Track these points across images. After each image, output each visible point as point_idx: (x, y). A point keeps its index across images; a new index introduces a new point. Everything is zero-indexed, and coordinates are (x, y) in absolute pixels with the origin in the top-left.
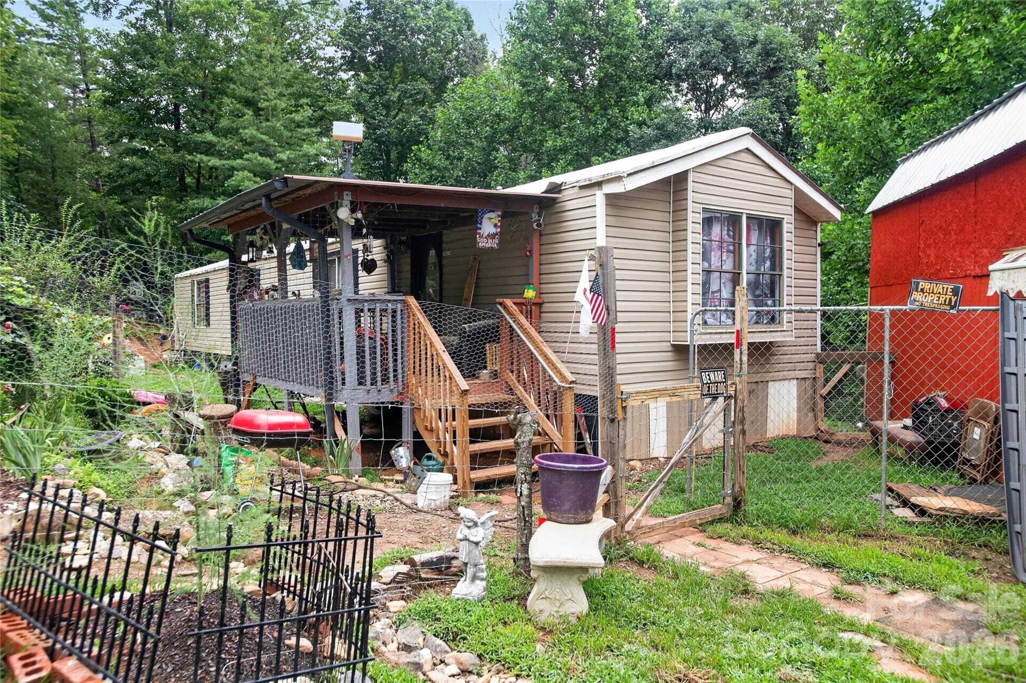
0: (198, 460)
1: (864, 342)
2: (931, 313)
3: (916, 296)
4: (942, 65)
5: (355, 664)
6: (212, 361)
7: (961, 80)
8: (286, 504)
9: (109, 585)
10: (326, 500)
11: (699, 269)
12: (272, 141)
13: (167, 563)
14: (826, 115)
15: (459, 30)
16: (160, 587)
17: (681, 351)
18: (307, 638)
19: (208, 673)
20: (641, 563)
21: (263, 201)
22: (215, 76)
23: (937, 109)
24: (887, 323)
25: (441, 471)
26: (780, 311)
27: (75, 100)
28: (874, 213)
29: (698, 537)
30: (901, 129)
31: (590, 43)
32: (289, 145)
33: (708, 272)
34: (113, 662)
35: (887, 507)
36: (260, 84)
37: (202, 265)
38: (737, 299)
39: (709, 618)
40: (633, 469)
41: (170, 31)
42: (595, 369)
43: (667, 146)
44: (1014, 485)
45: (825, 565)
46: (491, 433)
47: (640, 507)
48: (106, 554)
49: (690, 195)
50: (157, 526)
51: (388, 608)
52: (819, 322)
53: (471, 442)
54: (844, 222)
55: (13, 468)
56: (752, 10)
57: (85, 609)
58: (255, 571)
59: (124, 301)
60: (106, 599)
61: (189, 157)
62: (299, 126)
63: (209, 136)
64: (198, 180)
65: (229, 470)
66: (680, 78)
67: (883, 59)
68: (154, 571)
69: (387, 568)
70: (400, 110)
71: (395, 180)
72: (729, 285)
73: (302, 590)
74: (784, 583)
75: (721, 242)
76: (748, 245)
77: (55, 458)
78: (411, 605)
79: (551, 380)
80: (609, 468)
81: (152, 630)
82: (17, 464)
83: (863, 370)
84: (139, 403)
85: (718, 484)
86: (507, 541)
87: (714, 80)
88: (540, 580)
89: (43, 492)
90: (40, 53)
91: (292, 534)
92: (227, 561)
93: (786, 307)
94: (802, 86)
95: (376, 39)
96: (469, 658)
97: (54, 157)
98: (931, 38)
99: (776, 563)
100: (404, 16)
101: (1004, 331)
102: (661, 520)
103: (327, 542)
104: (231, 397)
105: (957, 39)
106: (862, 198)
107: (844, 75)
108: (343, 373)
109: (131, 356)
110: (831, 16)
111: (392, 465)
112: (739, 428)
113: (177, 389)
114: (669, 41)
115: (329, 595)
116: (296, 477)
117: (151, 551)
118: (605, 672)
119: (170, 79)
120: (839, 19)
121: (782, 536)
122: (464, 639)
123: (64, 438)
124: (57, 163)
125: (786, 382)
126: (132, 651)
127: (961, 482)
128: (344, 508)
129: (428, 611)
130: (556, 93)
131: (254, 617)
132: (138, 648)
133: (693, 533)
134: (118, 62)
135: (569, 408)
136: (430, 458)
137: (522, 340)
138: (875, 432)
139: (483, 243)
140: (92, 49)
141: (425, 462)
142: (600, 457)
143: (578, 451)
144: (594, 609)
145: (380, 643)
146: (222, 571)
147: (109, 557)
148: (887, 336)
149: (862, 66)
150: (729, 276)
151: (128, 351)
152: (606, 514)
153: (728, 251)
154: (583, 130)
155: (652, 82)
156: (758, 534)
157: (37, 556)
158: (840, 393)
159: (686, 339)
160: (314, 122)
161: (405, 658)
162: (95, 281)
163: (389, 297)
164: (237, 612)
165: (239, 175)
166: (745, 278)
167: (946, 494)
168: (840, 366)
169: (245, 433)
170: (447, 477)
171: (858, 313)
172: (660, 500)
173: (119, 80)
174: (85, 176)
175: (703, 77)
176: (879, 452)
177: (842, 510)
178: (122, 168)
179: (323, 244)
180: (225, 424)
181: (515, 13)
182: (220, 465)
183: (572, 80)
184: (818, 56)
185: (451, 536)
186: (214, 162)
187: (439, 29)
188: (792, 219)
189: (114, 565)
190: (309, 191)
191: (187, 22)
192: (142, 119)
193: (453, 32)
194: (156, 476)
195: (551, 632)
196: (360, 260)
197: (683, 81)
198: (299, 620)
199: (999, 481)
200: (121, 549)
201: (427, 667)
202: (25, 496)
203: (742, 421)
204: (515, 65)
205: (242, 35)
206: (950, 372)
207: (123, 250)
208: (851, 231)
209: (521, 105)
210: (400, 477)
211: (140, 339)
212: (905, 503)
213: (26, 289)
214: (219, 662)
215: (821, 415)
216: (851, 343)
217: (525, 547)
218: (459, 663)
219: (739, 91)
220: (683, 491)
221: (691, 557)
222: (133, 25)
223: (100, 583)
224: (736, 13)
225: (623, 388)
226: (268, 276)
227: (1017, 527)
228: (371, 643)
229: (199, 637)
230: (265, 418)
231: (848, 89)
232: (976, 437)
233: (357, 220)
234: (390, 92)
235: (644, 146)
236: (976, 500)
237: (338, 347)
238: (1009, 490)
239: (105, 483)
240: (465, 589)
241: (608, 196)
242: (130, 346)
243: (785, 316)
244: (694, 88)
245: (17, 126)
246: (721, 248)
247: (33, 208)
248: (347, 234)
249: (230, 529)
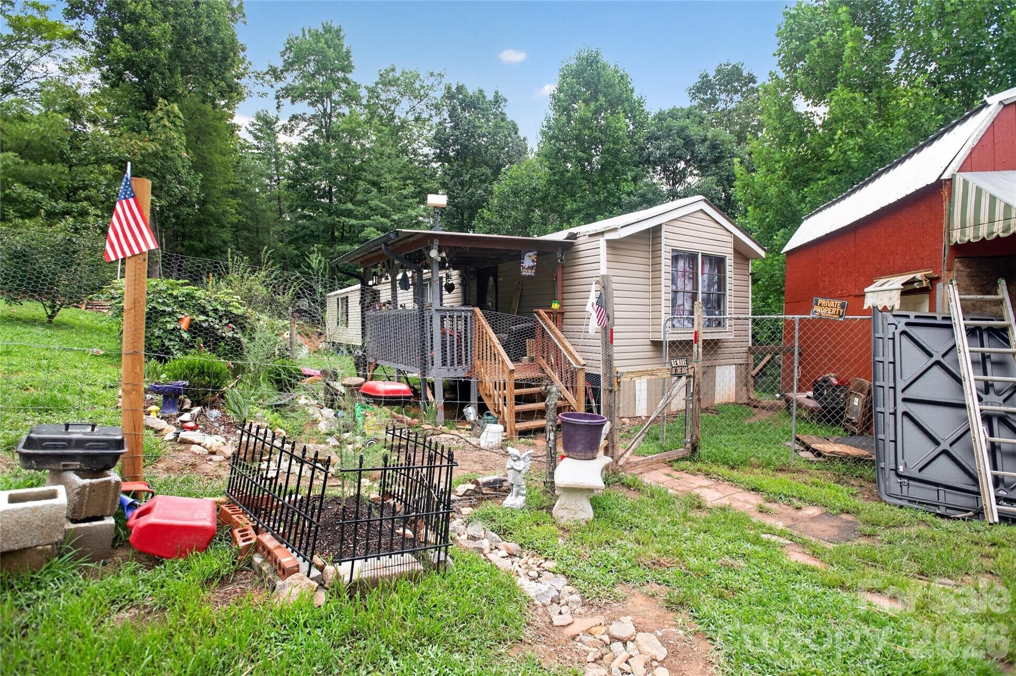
0: (341, 413)
1: (781, 340)
2: (827, 320)
3: (817, 309)
4: (830, 155)
5: (440, 548)
6: (350, 349)
7: (843, 165)
8: (396, 443)
9: (289, 490)
10: (421, 440)
11: (669, 290)
12: (388, 208)
13: (322, 477)
14: (754, 188)
15: (509, 134)
16: (318, 492)
17: (657, 345)
18: (410, 529)
19: (348, 548)
20: (629, 487)
21: (383, 246)
22: (354, 168)
23: (828, 184)
24: (797, 327)
25: (496, 423)
26: (724, 319)
27: (271, 186)
28: (787, 252)
29: (668, 470)
30: (804, 197)
31: (595, 141)
32: (399, 210)
33: (675, 292)
34: (292, 537)
35: (796, 451)
36: (382, 172)
37: (344, 287)
38: (695, 310)
39: (674, 523)
40: (624, 424)
41: (328, 141)
42: (600, 357)
43: (647, 208)
44: (881, 436)
45: (753, 490)
46: (529, 399)
47: (628, 449)
48: (286, 470)
49: (663, 241)
50: (316, 454)
51: (461, 513)
52: (750, 326)
53: (516, 404)
54: (767, 258)
55: (232, 414)
56: (703, 119)
57: (275, 504)
58: (376, 485)
59: (297, 311)
60: (287, 498)
61: (337, 219)
62: (405, 197)
63: (350, 206)
64: (342, 234)
65: (360, 420)
66: (655, 164)
67: (791, 151)
68: (315, 482)
69: (460, 486)
70: (470, 186)
71: (467, 232)
72: (690, 301)
73: (406, 499)
74: (725, 501)
75: (684, 272)
76: (702, 274)
77: (256, 409)
78: (476, 510)
79: (570, 364)
80: (608, 423)
81: (315, 519)
82: (235, 412)
83: (780, 359)
84: (305, 376)
85: (681, 435)
86: (539, 470)
87: (679, 165)
88: (561, 497)
89: (250, 430)
90: (253, 159)
91: (400, 463)
92: (360, 478)
93: (728, 316)
94: (738, 169)
95: (455, 142)
96: (514, 546)
97: (258, 222)
98: (823, 138)
99: (720, 488)
100: (474, 127)
101: (875, 333)
102: (643, 458)
103: (422, 468)
104: (361, 373)
105: (840, 139)
106: (778, 243)
107: (765, 161)
108: (433, 358)
109: (300, 346)
110: (756, 123)
111: (464, 418)
112: (696, 397)
113: (327, 367)
114: (648, 139)
115: (423, 502)
116: (402, 425)
117: (313, 470)
118: (604, 558)
119: (327, 171)
120: (760, 126)
121: (724, 470)
122: (511, 534)
123: (261, 397)
124: (259, 226)
125: (728, 367)
126: (303, 531)
127: (845, 434)
128: (433, 446)
129: (487, 515)
130: (573, 174)
131: (376, 514)
132: (307, 530)
133: (664, 467)
134: (297, 162)
135: (581, 383)
136: (489, 415)
137: (550, 337)
138: (788, 401)
139: (525, 273)
140: (282, 155)
141: (485, 417)
142: (602, 415)
143: (588, 411)
144: (597, 517)
145: (456, 534)
146: (356, 484)
147: (289, 472)
148: (797, 336)
149: (777, 156)
150: (690, 295)
151: (299, 342)
152: (606, 453)
153: (689, 278)
154: (590, 198)
155: (637, 166)
156: (708, 468)
157: (247, 469)
158: (765, 374)
159: (660, 337)
160: (414, 195)
161: (472, 544)
162: (280, 298)
163: (463, 308)
164: (366, 511)
165: (368, 230)
166: (700, 296)
167: (835, 442)
168: (765, 356)
169: (370, 396)
170: (500, 427)
171: (777, 320)
172: (642, 445)
173: (297, 173)
174: (275, 232)
175: (670, 163)
176: (791, 414)
177: (764, 453)
178: (297, 227)
179: (420, 274)
180: (357, 390)
181: (545, 123)
182: (355, 417)
183: (584, 165)
184: (748, 149)
185: (503, 466)
186: (353, 222)
187: (496, 134)
188: (732, 257)
189: (291, 477)
190: (411, 239)
191: (339, 136)
192: (310, 196)
193: (505, 136)
194: (315, 422)
195: (568, 531)
196: (444, 284)
197: (658, 165)
198: (405, 518)
199: (871, 434)
200: (296, 468)
201: (486, 551)
202: (239, 432)
203: (698, 393)
204: (546, 156)
205: (372, 141)
206: (839, 360)
207: (297, 278)
208: (772, 265)
209: (550, 182)
210: (469, 427)
211: (307, 335)
212: (808, 448)
213: (240, 304)
214: (356, 542)
215: (752, 389)
216: (773, 340)
217: (552, 474)
218: (507, 549)
219: (695, 172)
220: (657, 439)
221: (663, 483)
222: (306, 139)
223: (283, 488)
224: (692, 122)
225: (618, 369)
226: (385, 295)
227: (882, 465)
228: (451, 534)
229: (343, 525)
230: (383, 387)
231: (768, 170)
232: (856, 404)
233: (442, 258)
234: (464, 175)
235: (632, 208)
236: (856, 447)
237: (429, 341)
238: (877, 440)
239: (284, 426)
240: (513, 501)
241: (608, 241)
242: (299, 339)
243: (727, 322)
244: (665, 170)
245: (238, 204)
246: (684, 276)
247: (245, 253)
248: (436, 267)
249: (361, 457)
